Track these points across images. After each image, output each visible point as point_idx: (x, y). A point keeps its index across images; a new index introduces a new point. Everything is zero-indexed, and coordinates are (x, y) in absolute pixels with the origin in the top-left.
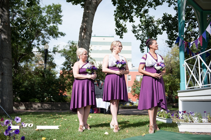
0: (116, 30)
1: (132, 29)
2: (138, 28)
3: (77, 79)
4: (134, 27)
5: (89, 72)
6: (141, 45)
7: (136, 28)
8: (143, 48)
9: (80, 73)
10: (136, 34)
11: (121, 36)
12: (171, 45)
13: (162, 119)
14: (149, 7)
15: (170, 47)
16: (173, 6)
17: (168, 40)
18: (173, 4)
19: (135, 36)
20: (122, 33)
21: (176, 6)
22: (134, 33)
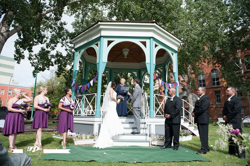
0: (15, 56)
1: (28, 56)
2: (34, 57)
3: (10, 112)
4: (30, 55)
5: (22, 107)
6: (34, 71)
7: (32, 56)
8: (36, 74)
9: (13, 107)
10: (32, 61)
11: (18, 61)
12: (59, 75)
13: (59, 136)
14: (51, 50)
15: (58, 77)
16: (64, 47)
17: (58, 71)
18: (64, 46)
19: (31, 62)
20: (20, 59)
21: (66, 48)
22: (29, 60)
